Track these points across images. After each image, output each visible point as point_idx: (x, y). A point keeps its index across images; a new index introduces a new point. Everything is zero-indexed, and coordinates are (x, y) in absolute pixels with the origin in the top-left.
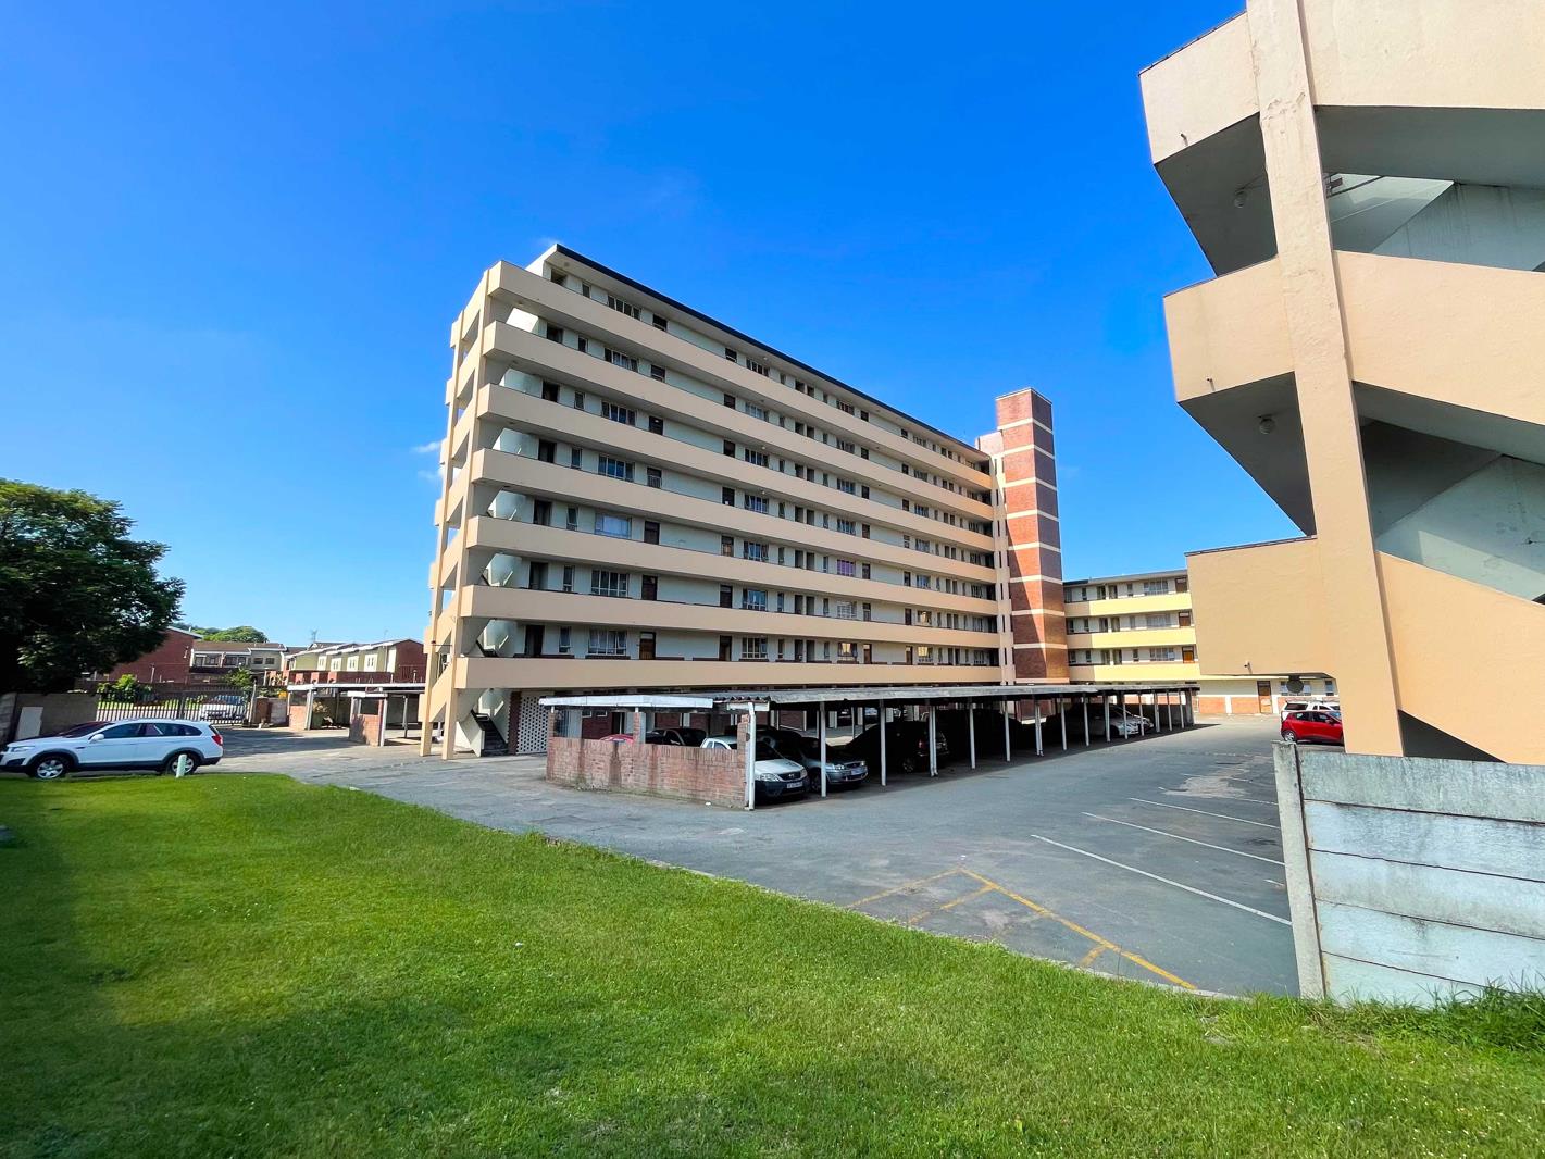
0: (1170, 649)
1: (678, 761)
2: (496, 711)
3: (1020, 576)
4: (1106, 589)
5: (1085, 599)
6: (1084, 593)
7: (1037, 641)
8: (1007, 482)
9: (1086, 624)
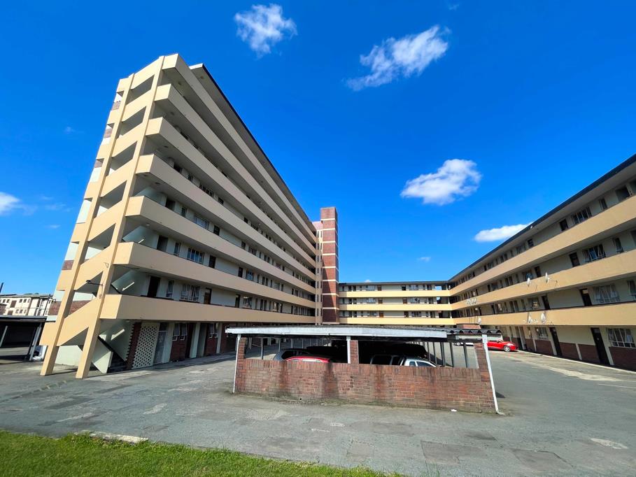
0: (375, 312)
1: (409, 378)
2: (113, 337)
3: (327, 279)
4: (353, 287)
5: (343, 291)
6: (343, 288)
7: (333, 306)
8: (324, 241)
9: (344, 301)
